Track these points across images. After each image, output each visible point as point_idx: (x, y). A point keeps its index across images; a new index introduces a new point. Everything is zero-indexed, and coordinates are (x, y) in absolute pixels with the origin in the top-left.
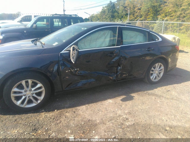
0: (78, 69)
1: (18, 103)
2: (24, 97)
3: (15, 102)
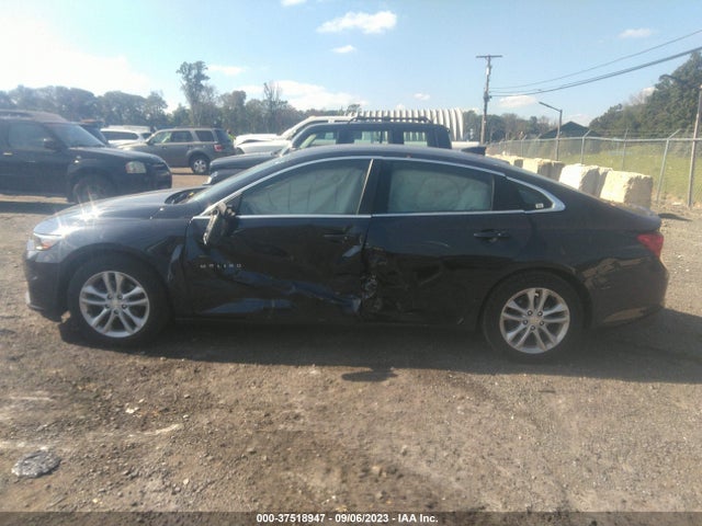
0: (239, 266)
1: (94, 321)
2: (105, 311)
3: (87, 317)
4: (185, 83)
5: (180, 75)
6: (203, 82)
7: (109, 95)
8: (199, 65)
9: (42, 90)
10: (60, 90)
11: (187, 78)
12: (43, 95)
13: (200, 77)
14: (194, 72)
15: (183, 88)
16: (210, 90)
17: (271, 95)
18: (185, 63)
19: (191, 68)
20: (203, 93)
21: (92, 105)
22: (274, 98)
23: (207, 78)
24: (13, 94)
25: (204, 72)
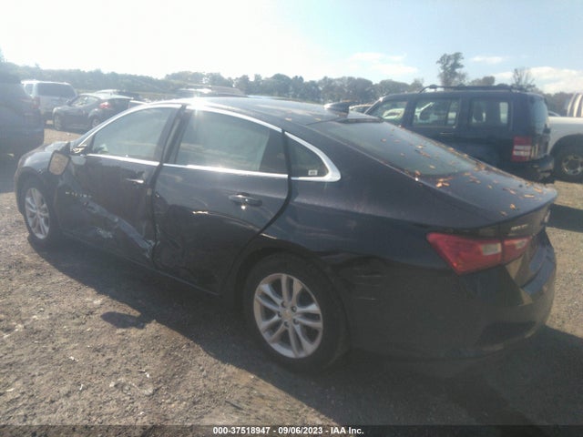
4: (442, 71)
5: (440, 65)
6: (457, 70)
7: (383, 83)
8: (457, 56)
9: (338, 80)
10: (350, 79)
11: (444, 68)
12: (338, 83)
13: (456, 65)
14: (451, 62)
15: (440, 75)
16: (463, 76)
17: (520, 79)
18: (445, 55)
19: (449, 58)
20: (456, 79)
21: (369, 91)
22: (522, 83)
23: (462, 66)
24: (320, 83)
25: (460, 62)
